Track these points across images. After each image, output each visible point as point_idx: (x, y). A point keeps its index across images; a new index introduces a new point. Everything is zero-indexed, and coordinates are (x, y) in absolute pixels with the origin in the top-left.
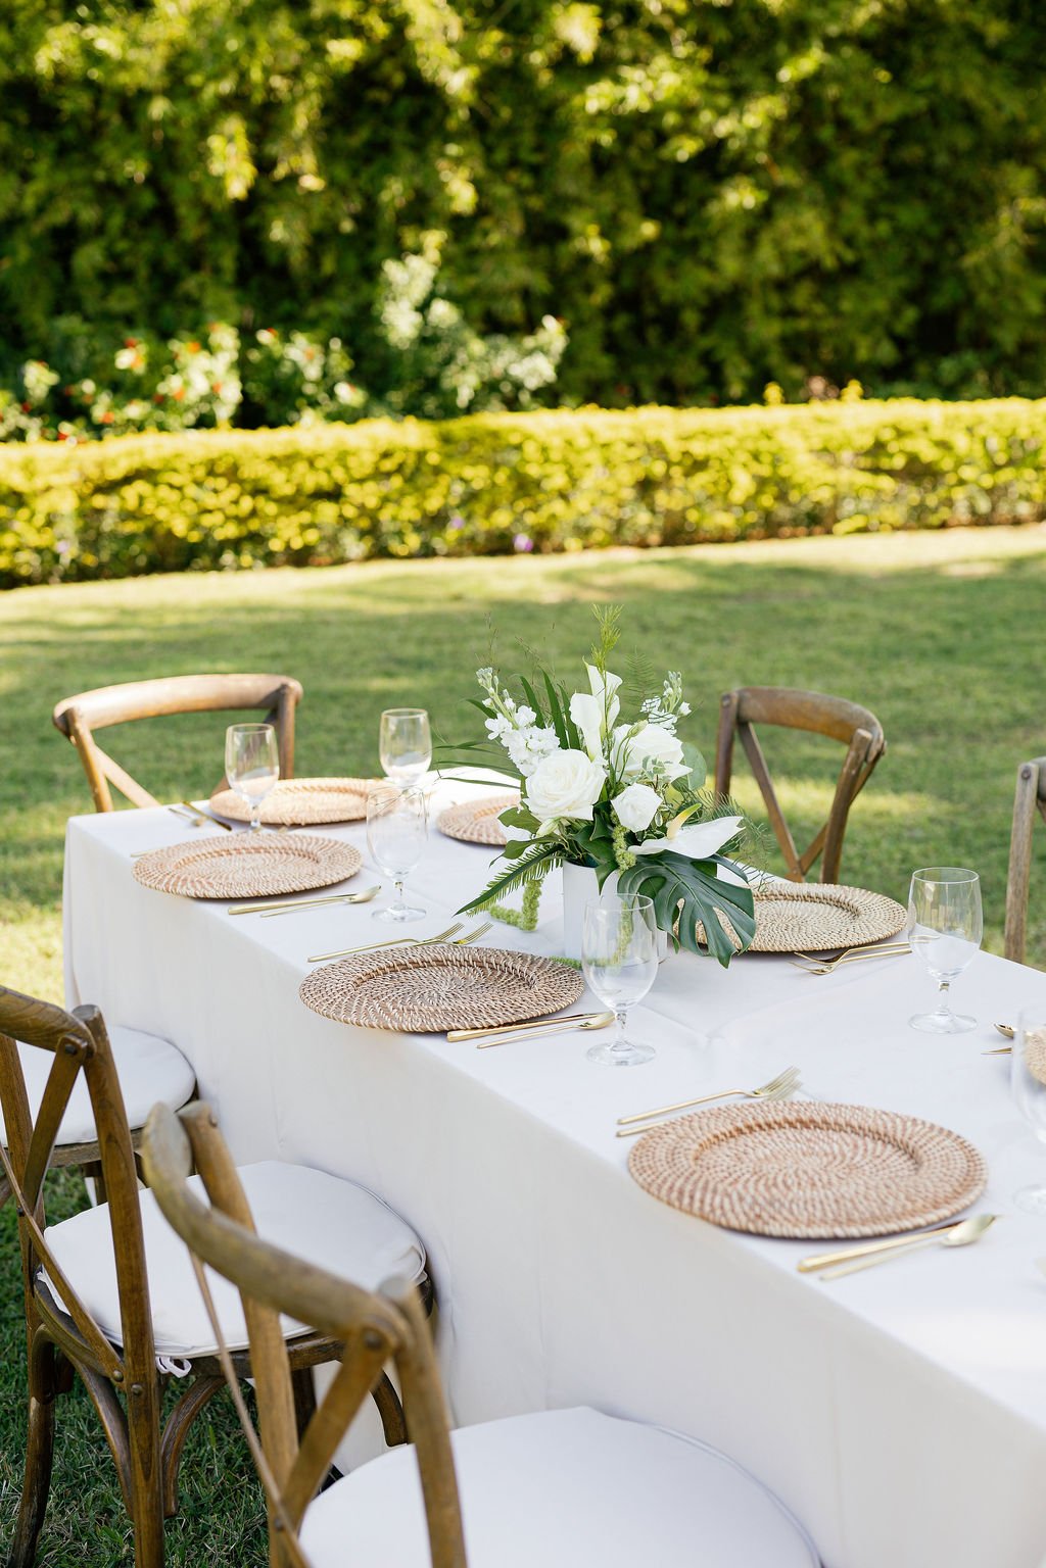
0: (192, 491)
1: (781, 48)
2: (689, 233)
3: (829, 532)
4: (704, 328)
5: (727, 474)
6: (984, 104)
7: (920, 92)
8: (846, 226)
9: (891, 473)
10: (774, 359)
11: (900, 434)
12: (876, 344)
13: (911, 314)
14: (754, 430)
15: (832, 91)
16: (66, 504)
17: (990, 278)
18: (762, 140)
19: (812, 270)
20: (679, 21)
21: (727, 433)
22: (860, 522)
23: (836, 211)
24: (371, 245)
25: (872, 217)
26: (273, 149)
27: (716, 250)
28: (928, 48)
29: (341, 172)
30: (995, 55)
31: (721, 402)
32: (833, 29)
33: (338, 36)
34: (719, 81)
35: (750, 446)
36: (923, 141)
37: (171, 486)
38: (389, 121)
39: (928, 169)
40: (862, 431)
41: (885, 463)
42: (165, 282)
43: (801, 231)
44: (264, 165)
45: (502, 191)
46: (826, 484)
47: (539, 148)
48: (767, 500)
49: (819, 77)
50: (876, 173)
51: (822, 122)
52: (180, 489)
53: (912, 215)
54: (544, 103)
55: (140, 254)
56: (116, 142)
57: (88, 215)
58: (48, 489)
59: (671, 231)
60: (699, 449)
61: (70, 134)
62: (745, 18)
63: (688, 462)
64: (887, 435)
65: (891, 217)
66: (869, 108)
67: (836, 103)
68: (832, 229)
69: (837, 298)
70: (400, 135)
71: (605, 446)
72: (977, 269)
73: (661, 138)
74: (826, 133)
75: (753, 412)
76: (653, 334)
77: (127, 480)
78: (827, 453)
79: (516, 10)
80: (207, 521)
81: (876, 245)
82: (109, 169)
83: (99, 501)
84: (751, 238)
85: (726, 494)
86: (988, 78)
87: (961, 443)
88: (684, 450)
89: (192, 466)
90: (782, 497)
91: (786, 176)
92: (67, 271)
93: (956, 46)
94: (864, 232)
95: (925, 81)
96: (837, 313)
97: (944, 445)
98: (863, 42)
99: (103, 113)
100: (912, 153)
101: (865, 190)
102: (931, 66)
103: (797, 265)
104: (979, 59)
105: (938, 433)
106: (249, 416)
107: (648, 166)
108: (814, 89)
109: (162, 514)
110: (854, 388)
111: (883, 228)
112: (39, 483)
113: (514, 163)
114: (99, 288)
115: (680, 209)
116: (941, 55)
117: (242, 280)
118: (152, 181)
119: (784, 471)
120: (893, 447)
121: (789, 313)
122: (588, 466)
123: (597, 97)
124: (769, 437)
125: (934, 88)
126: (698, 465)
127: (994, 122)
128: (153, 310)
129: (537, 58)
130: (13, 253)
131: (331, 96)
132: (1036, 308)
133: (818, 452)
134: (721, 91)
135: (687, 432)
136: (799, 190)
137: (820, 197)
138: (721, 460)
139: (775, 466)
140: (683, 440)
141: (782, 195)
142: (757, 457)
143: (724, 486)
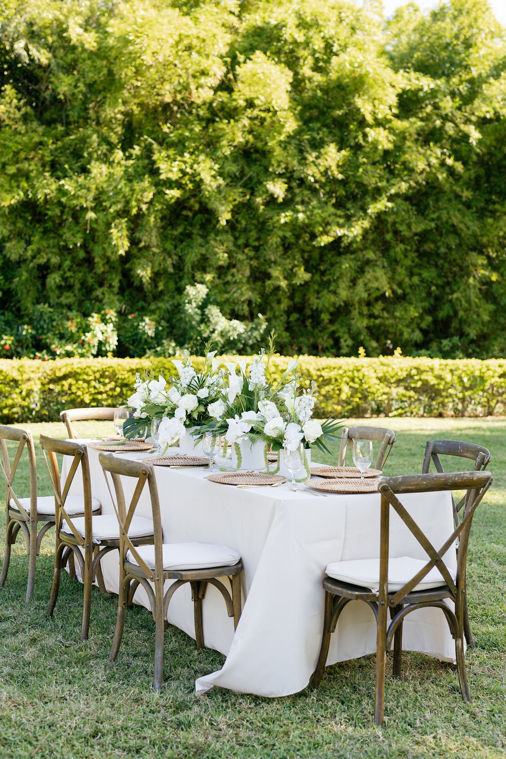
0: (93, 383)
1: (368, 199)
2: (325, 279)
3: (387, 416)
4: (331, 322)
5: (339, 387)
6: (462, 226)
7: (433, 220)
8: (398, 278)
9: (415, 389)
10: (364, 337)
11: (420, 371)
13: (429, 319)
14: (351, 368)
15: (391, 219)
16: (37, 387)
17: (465, 304)
18: (359, 239)
19: (382, 297)
20: (323, 186)
21: (340, 368)
22: (400, 411)
23: (393, 271)
24: (181, 278)
25: (411, 275)
26: (137, 235)
27: (338, 287)
28: (437, 201)
29: (169, 246)
30: (468, 205)
31: (337, 355)
32: (393, 191)
33: (170, 188)
34: (339, 212)
35: (350, 374)
36: (434, 242)
37: (85, 381)
38: (191, 225)
39: (437, 254)
40: (402, 369)
41: (413, 385)
42: (87, 290)
43: (377, 279)
44: (134, 242)
45: (241, 257)
46: (383, 394)
47: (258, 239)
48: (357, 400)
49: (385, 213)
50: (413, 255)
51: (388, 232)
52: (88, 382)
53: (429, 274)
54: (261, 220)
55: (76, 279)
56: (69, 229)
57: (55, 260)
58: (29, 380)
59: (317, 277)
60: (326, 374)
61: (49, 224)
62: (353, 186)
63: (321, 379)
64: (414, 372)
65: (420, 275)
66: (409, 226)
67: (394, 223)
68: (392, 279)
69: (394, 310)
70: (196, 231)
71: (283, 371)
72: (457, 299)
73: (313, 236)
74: (389, 236)
75: (353, 359)
76: (308, 322)
77: (65, 377)
78: (383, 380)
79: (251, 179)
80: (99, 397)
81: (412, 287)
82: (65, 241)
83: (51, 386)
84: (354, 281)
85: (339, 395)
86: (464, 216)
87: (448, 377)
88: (319, 374)
89: (94, 373)
90: (365, 398)
92: (44, 284)
93: (450, 200)
94: (407, 280)
95: (435, 216)
96: (393, 317)
97: (440, 378)
98: (406, 198)
99: (65, 217)
100: (428, 247)
101: (408, 262)
102: (439, 209)
103: (375, 294)
104: (459, 206)
105: (437, 372)
106: (121, 352)
107: (308, 248)
108: (383, 217)
109: (79, 393)
110: (399, 351)
111: (416, 279)
112: (25, 377)
113: (247, 245)
114: (57, 292)
115: (322, 268)
116: (443, 204)
117: (122, 291)
118: (84, 246)
119: (365, 386)
120: (416, 378)
121: (371, 316)
122: (275, 380)
123: (284, 217)
124: (358, 371)
125: (439, 218)
126: (327, 382)
127: (466, 233)
128: (80, 303)
129: (259, 200)
130: (21, 275)
131: (166, 212)
132: (486, 318)
133: (380, 379)
134: (340, 217)
135: (321, 367)
136: (376, 261)
137: (386, 264)
138: (336, 380)
139: (361, 385)
140: (319, 370)
141: (368, 262)
142: (353, 380)
143: (337, 392)
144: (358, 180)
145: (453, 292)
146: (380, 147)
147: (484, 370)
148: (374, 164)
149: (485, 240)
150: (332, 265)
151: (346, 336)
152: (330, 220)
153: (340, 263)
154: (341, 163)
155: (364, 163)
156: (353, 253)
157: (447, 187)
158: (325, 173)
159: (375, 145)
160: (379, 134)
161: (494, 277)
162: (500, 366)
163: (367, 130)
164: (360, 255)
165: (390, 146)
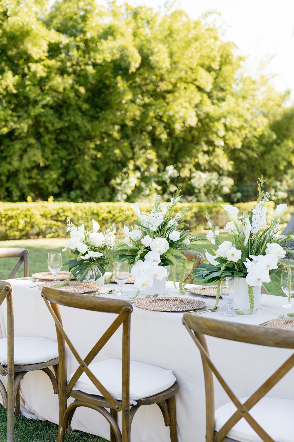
1: (31, 107)
2: (3, 155)
3: (44, 237)
4: (8, 181)
5: (18, 221)
6: (82, 125)
7: (66, 121)
8: (46, 155)
9: (61, 221)
10: (26, 190)
11: (64, 211)
12: (54, 187)
13: (63, 179)
14: (25, 209)
17: (83, 171)
19: (38, 166)
20: (4, 97)
21: (18, 209)
22: (52, 234)
23: (43, 151)
25: (53, 154)
27: (12, 160)
28: (67, 110)
30: (84, 113)
31: (12, 201)
32: (44, 102)
34: (14, 114)
35: (24, 213)
36: (66, 134)
39: (67, 141)
40: (54, 210)
41: (60, 219)
43: (35, 155)
46: (44, 224)
48: (28, 228)
49: (40, 115)
50: (54, 142)
51: (40, 127)
53: (63, 153)
60: (10, 213)
62: (22, 98)
63: (7, 217)
64: (60, 211)
65: (57, 153)
66: (53, 125)
67: (44, 122)
68: (43, 156)
69: (43, 174)
72: (79, 168)
74: (42, 130)
75: (24, 204)
78: (44, 216)
81: (54, 161)
84: (21, 157)
85: (18, 226)
86: (83, 119)
87: (80, 214)
88: (6, 214)
90: (32, 227)
91: (32, 141)
93: (74, 110)
94: (51, 157)
95: (67, 119)
96: (44, 179)
97: (75, 214)
98: (51, 107)
100: (63, 137)
101: (51, 146)
102: (68, 115)
103: (34, 164)
104: (80, 114)
105: (73, 211)
108: (39, 118)
110: (51, 198)
111: (56, 156)
116: (71, 112)
119: (33, 220)
120: (62, 214)
121: (30, 178)
124: (29, 210)
125: (69, 121)
126: (11, 218)
127: (83, 130)
132: (95, 179)
133: (42, 216)
134: (15, 116)
135: (7, 209)
136: (34, 144)
137: (40, 147)
138: (16, 217)
139: (31, 219)
140: (5, 211)
141: (29, 145)
142: (26, 216)
143: (17, 224)
144: (26, 95)
145: (75, 164)
146: (38, 75)
147: (99, 209)
148: (34, 85)
149: (93, 134)
150: (8, 146)
151: (16, 190)
152: (9, 118)
153: (13, 145)
154: (15, 83)
155: (29, 85)
156: (21, 139)
157: (73, 102)
158: (6, 89)
159: (35, 74)
160: (37, 67)
161: (99, 155)
162: (107, 207)
163: (30, 64)
164: (25, 141)
165: (44, 75)
